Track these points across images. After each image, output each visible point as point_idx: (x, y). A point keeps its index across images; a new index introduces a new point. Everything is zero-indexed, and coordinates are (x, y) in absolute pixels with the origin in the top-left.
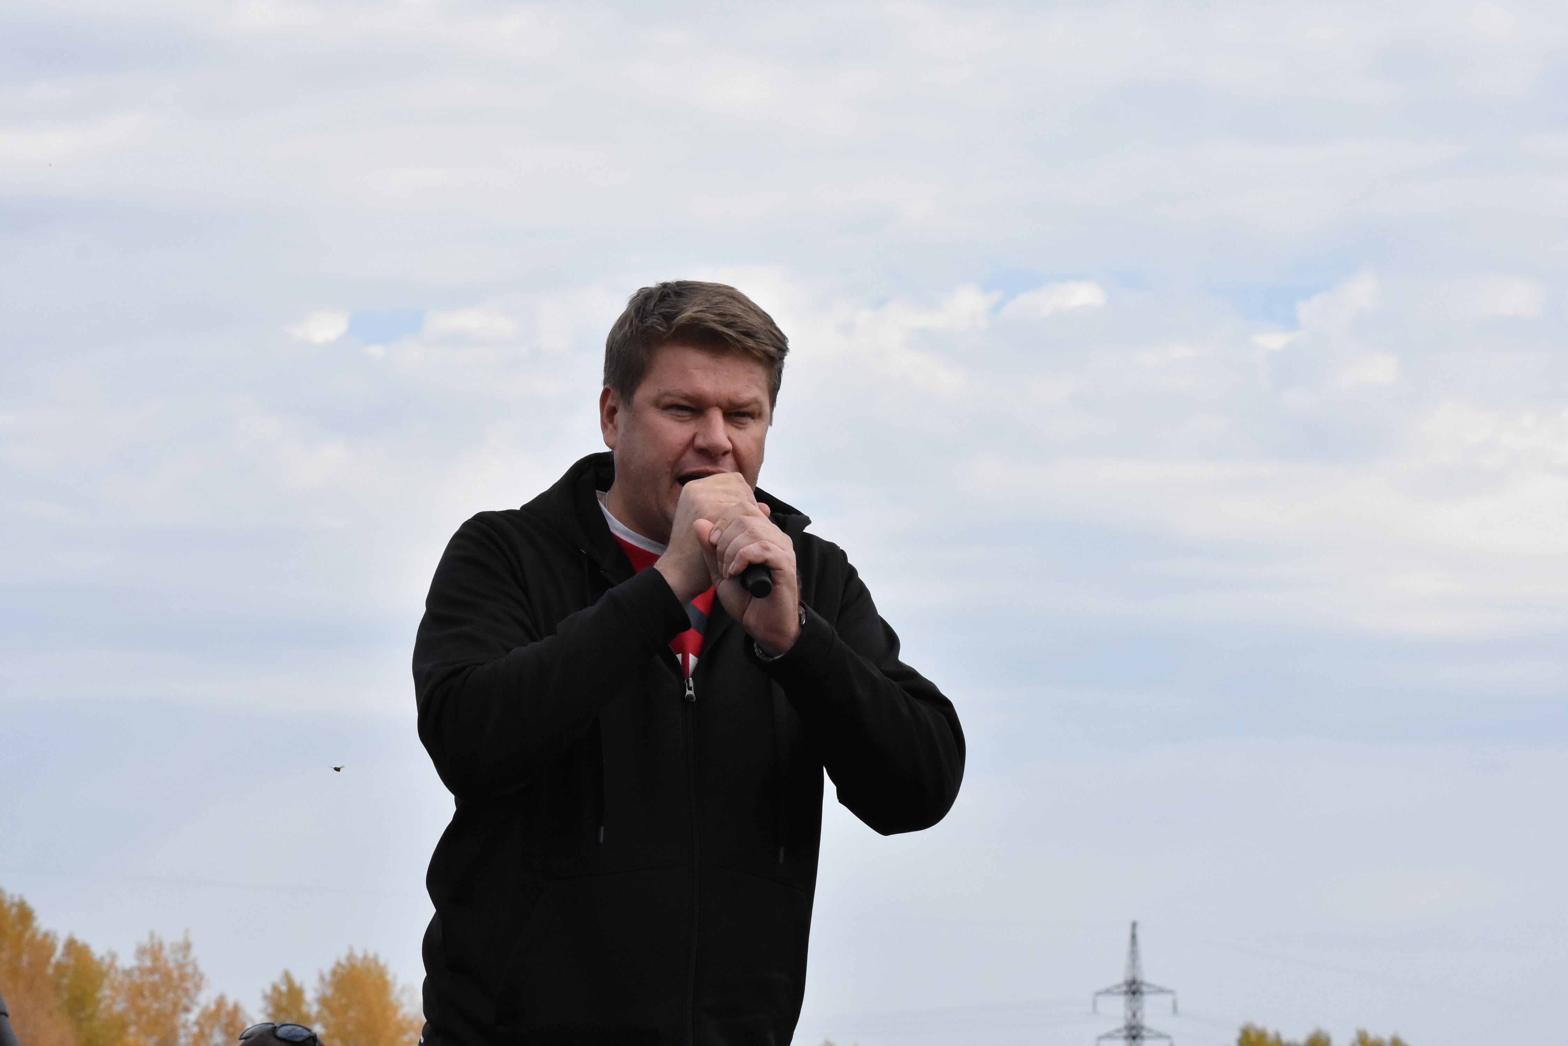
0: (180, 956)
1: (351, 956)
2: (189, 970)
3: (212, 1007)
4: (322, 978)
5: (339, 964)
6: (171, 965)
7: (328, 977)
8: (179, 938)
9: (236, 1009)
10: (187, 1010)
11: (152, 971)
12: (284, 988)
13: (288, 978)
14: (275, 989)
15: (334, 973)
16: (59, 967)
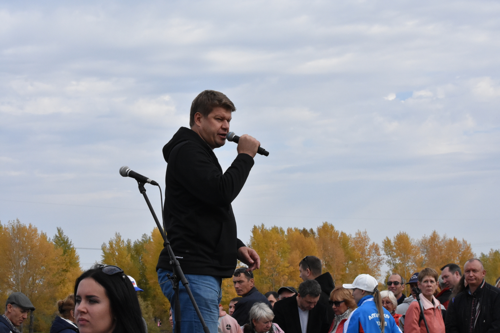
0: (364, 234)
1: (400, 233)
2: (367, 237)
3: (372, 245)
4: (394, 238)
5: (398, 235)
6: (363, 236)
7: (396, 238)
8: (364, 231)
9: (377, 245)
10: (367, 246)
11: (359, 238)
12: (387, 240)
13: (387, 238)
14: (385, 240)
15: (397, 236)
16: (340, 238)
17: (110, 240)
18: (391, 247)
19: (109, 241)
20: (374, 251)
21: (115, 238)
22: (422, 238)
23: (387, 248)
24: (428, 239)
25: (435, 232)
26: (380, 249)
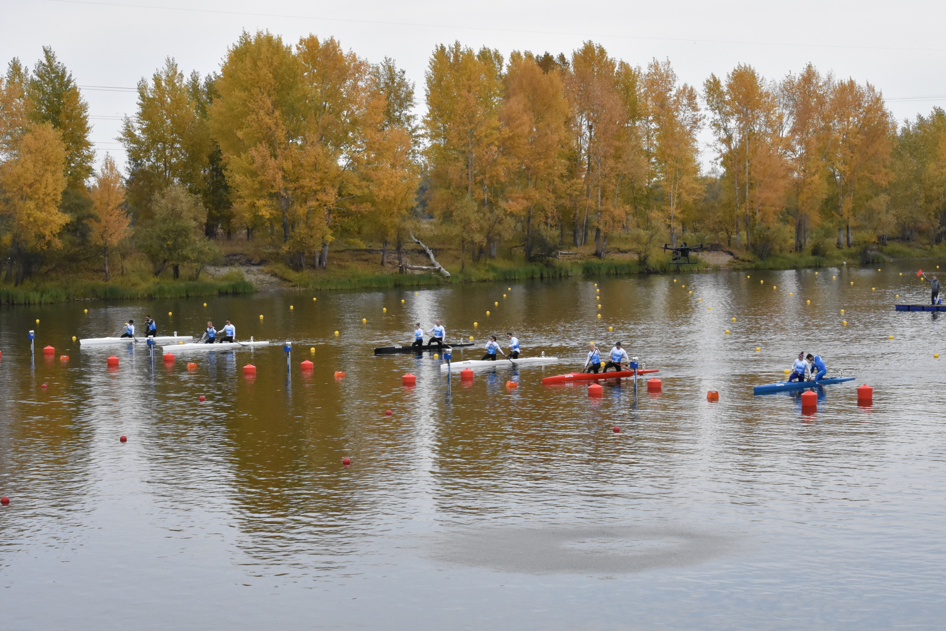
17: (155, 72)
18: (721, 94)
19: (154, 75)
20: (685, 102)
21: (166, 68)
22: (785, 78)
23: (713, 95)
24: (797, 81)
25: (810, 66)
26: (698, 97)
